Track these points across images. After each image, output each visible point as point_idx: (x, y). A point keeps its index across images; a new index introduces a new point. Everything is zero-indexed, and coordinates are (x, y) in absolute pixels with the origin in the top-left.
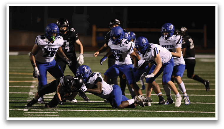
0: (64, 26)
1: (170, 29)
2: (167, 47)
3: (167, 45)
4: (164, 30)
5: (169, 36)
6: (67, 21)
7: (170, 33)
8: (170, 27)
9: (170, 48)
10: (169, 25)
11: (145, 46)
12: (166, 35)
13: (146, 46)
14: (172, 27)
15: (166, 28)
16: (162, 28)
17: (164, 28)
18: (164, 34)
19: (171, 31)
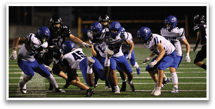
0: (58, 23)
1: (173, 22)
2: (170, 39)
3: (170, 36)
4: (167, 22)
5: (172, 28)
6: (60, 19)
7: (173, 25)
8: (173, 19)
9: (172, 40)
10: (172, 18)
11: (146, 36)
12: (168, 27)
13: (148, 36)
14: (175, 19)
15: (169, 21)
16: (165, 20)
17: (167, 21)
18: (167, 26)
19: (174, 23)
